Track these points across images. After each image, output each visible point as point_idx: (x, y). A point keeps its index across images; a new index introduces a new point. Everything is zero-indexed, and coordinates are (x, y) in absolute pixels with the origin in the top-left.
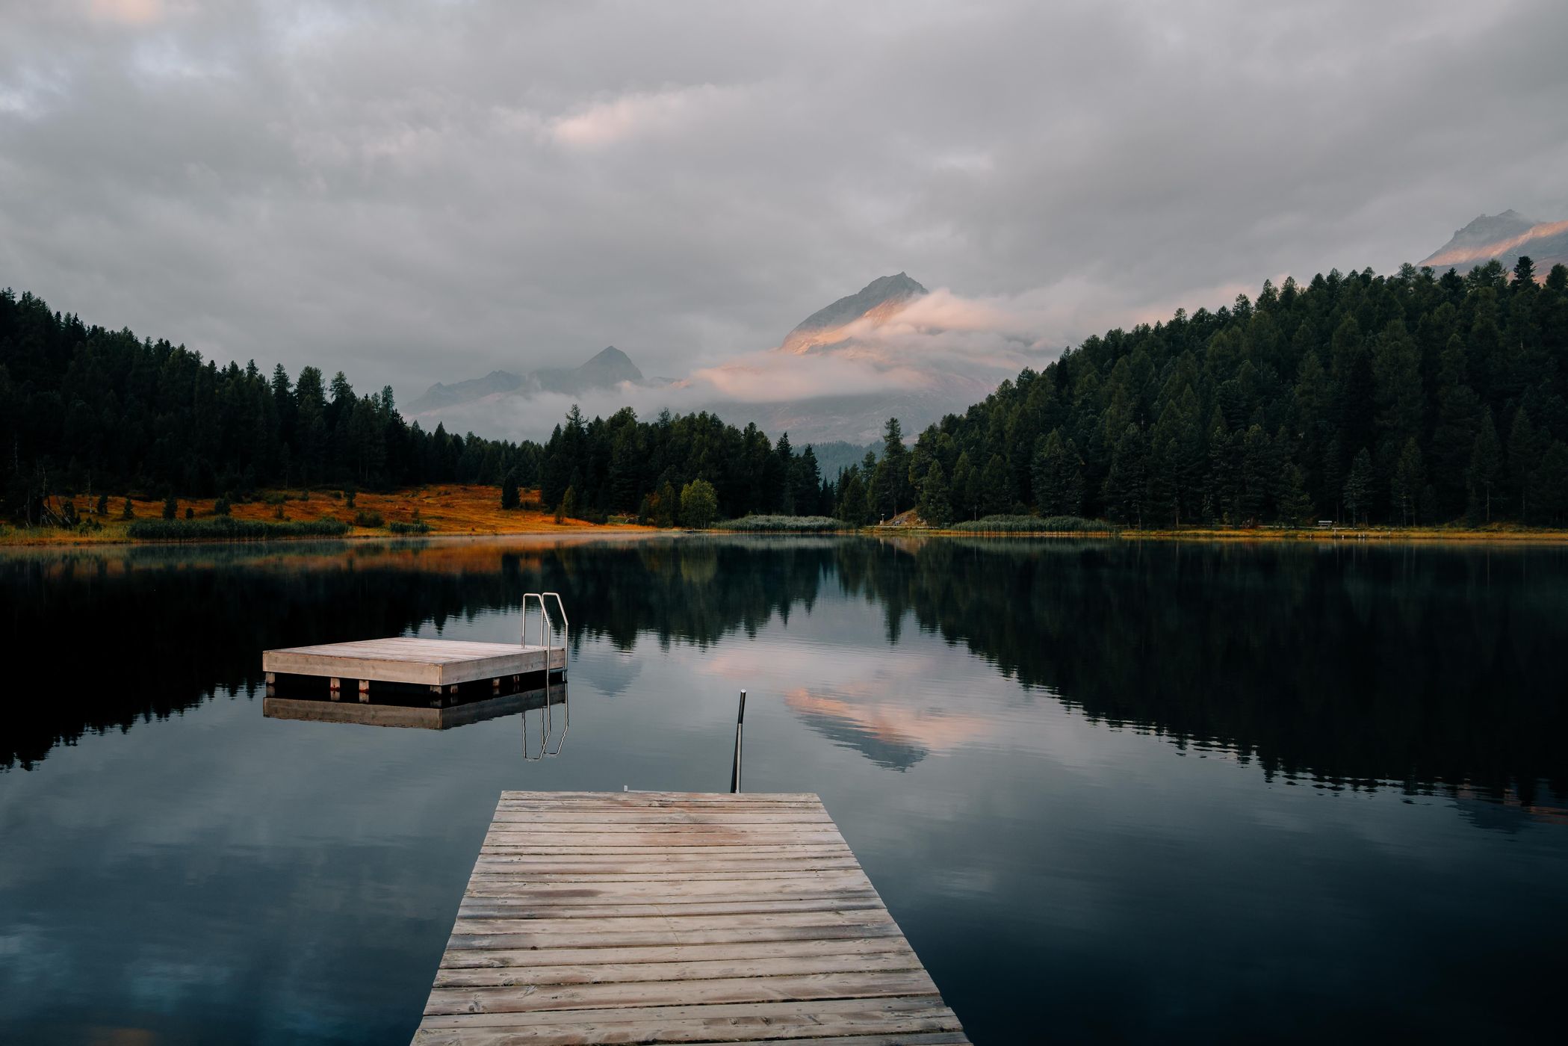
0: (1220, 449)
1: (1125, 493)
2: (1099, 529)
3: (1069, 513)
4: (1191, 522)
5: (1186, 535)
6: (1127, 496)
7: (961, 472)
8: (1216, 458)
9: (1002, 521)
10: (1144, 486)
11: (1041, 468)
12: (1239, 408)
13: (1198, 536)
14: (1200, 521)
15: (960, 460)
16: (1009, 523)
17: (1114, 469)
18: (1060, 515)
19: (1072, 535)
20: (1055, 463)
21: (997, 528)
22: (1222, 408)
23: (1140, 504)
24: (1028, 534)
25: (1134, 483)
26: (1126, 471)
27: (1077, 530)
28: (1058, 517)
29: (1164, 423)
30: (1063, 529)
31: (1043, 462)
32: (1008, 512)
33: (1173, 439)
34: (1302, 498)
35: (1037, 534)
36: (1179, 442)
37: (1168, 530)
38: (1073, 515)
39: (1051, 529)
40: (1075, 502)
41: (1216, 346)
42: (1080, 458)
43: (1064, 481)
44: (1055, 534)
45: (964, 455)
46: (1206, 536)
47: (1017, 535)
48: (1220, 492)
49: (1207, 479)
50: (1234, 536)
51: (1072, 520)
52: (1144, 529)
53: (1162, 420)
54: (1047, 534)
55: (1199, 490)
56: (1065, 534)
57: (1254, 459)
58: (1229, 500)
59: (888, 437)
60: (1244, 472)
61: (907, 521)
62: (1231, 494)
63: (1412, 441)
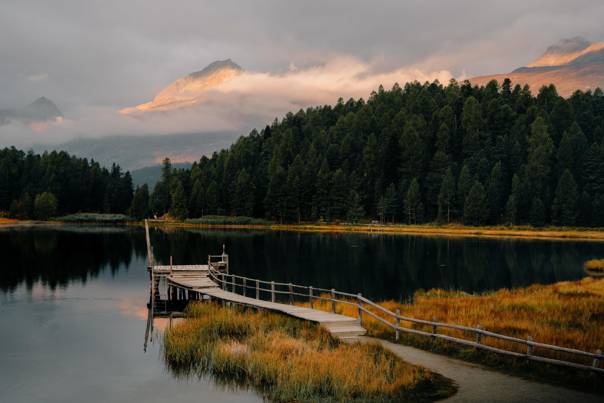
0: (320, 182)
1: (274, 205)
2: (259, 224)
3: (246, 215)
4: (306, 221)
5: (301, 228)
6: (276, 206)
7: (195, 190)
8: (318, 187)
9: (210, 219)
10: (283, 201)
11: (233, 190)
12: (338, 159)
13: (306, 228)
14: (313, 221)
15: (196, 184)
16: (213, 220)
17: (269, 192)
18: (241, 216)
19: (246, 227)
20: (241, 187)
21: (207, 223)
22: (328, 160)
23: (281, 211)
24: (222, 226)
25: (279, 199)
26: (275, 192)
27: (249, 224)
28: (240, 217)
29: (293, 167)
30: (241, 223)
31: (234, 186)
32: (216, 214)
33: (298, 176)
34: (359, 209)
35: (228, 226)
36: (300, 178)
37: (293, 225)
38: (249, 216)
39: (235, 224)
40: (250, 209)
41: (340, 123)
42: (253, 185)
43: (244, 197)
44: (237, 227)
45: (197, 181)
46: (310, 229)
47: (217, 226)
48: (320, 205)
49: (314, 198)
50: (323, 229)
51: (246, 218)
52: (283, 224)
53: (293, 166)
54: (233, 226)
55: (310, 204)
56: (242, 227)
57: (337, 188)
58: (324, 209)
59: (165, 168)
60: (332, 195)
61: (168, 217)
62: (325, 206)
63: (415, 180)
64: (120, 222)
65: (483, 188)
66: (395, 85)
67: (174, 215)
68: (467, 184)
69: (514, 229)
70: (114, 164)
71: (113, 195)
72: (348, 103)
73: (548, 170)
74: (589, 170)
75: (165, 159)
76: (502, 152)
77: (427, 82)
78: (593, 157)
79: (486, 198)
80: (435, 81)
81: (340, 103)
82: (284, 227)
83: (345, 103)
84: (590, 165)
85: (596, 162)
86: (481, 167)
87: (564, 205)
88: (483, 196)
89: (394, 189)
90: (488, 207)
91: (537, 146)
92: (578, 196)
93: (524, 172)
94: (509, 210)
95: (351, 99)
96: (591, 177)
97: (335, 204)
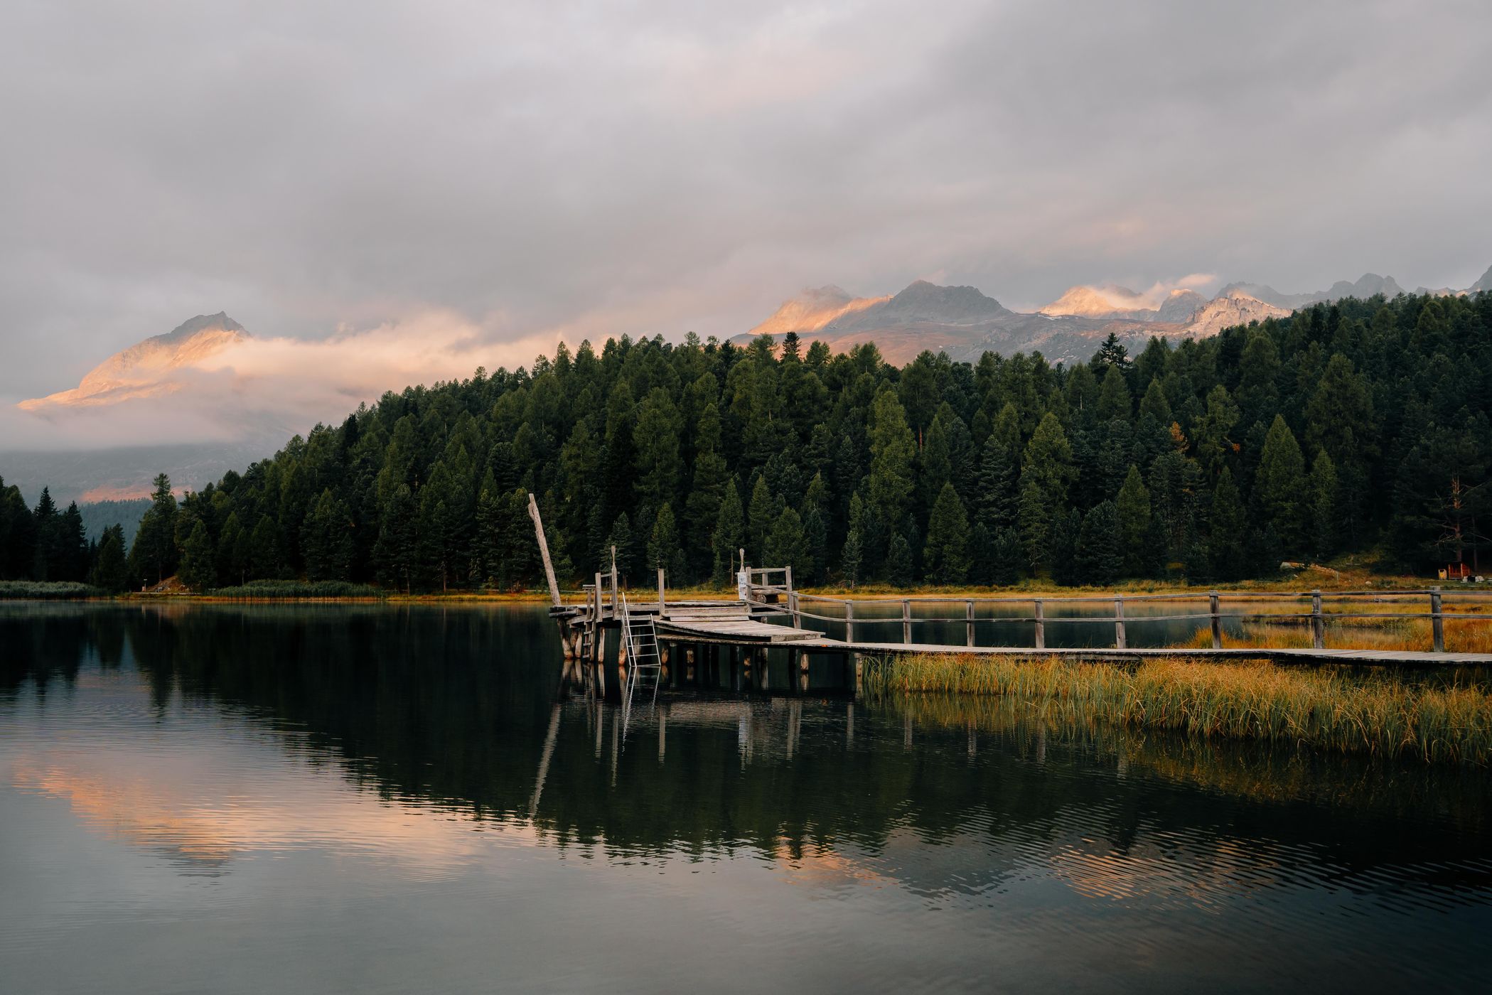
0: (487, 512)
1: (393, 557)
2: (366, 594)
3: (337, 578)
4: (458, 587)
5: (451, 600)
6: (397, 559)
7: (228, 533)
8: (482, 521)
9: (266, 586)
10: (413, 549)
11: (309, 530)
12: (512, 471)
13: (462, 600)
14: (470, 586)
15: (228, 521)
16: (273, 588)
17: (383, 532)
18: (326, 579)
19: (339, 600)
20: (325, 525)
21: (260, 594)
22: (495, 471)
23: (408, 568)
24: (292, 600)
25: (403, 546)
26: (395, 533)
27: (344, 595)
28: (326, 582)
29: (432, 485)
30: (330, 594)
31: (311, 523)
32: (275, 577)
33: (441, 501)
34: (563, 562)
35: (302, 600)
36: (447, 505)
37: (434, 595)
38: (342, 580)
39: (317, 595)
40: (343, 566)
41: (500, 407)
42: (349, 520)
43: (333, 545)
44: (320, 600)
45: (233, 516)
46: (470, 600)
47: (279, 600)
48: (486, 556)
49: (473, 542)
50: (496, 600)
51: (339, 584)
52: (412, 594)
53: (431, 482)
54: (313, 600)
55: (466, 554)
56: (330, 600)
57: (519, 522)
58: (494, 564)
59: (157, 494)
60: (510, 536)
61: (170, 587)
62: (497, 558)
63: (666, 506)
64: (76, 598)
65: (798, 517)
66: (583, 344)
67: (188, 581)
68: (766, 511)
69: (864, 592)
70: (46, 489)
71: (53, 547)
72: (494, 376)
73: (911, 487)
74: (984, 484)
75: (158, 476)
76: (821, 455)
77: (644, 339)
78: (989, 462)
79: (805, 537)
80: (657, 338)
81: (480, 378)
82: (417, 601)
83: (489, 377)
84: (984, 475)
85: (995, 469)
86: (787, 482)
87: (946, 547)
88: (799, 534)
89: (627, 525)
90: (808, 554)
91: (888, 443)
92: (970, 530)
93: (868, 490)
94: (849, 558)
95: (501, 370)
96: (988, 497)
97: (515, 553)
